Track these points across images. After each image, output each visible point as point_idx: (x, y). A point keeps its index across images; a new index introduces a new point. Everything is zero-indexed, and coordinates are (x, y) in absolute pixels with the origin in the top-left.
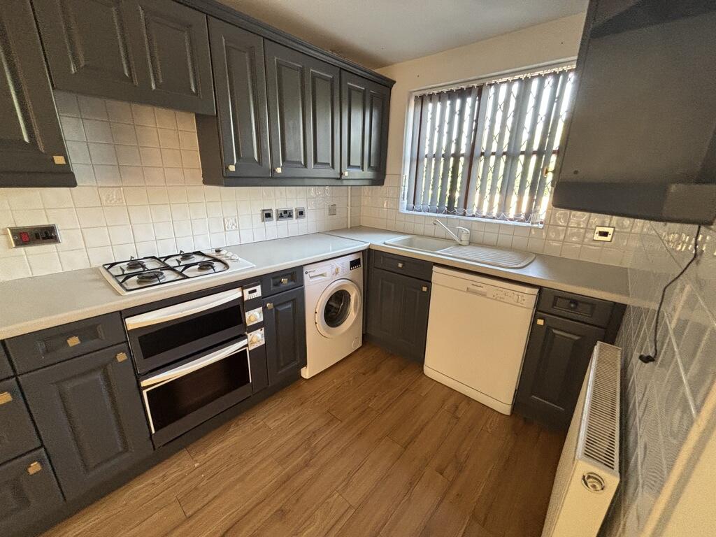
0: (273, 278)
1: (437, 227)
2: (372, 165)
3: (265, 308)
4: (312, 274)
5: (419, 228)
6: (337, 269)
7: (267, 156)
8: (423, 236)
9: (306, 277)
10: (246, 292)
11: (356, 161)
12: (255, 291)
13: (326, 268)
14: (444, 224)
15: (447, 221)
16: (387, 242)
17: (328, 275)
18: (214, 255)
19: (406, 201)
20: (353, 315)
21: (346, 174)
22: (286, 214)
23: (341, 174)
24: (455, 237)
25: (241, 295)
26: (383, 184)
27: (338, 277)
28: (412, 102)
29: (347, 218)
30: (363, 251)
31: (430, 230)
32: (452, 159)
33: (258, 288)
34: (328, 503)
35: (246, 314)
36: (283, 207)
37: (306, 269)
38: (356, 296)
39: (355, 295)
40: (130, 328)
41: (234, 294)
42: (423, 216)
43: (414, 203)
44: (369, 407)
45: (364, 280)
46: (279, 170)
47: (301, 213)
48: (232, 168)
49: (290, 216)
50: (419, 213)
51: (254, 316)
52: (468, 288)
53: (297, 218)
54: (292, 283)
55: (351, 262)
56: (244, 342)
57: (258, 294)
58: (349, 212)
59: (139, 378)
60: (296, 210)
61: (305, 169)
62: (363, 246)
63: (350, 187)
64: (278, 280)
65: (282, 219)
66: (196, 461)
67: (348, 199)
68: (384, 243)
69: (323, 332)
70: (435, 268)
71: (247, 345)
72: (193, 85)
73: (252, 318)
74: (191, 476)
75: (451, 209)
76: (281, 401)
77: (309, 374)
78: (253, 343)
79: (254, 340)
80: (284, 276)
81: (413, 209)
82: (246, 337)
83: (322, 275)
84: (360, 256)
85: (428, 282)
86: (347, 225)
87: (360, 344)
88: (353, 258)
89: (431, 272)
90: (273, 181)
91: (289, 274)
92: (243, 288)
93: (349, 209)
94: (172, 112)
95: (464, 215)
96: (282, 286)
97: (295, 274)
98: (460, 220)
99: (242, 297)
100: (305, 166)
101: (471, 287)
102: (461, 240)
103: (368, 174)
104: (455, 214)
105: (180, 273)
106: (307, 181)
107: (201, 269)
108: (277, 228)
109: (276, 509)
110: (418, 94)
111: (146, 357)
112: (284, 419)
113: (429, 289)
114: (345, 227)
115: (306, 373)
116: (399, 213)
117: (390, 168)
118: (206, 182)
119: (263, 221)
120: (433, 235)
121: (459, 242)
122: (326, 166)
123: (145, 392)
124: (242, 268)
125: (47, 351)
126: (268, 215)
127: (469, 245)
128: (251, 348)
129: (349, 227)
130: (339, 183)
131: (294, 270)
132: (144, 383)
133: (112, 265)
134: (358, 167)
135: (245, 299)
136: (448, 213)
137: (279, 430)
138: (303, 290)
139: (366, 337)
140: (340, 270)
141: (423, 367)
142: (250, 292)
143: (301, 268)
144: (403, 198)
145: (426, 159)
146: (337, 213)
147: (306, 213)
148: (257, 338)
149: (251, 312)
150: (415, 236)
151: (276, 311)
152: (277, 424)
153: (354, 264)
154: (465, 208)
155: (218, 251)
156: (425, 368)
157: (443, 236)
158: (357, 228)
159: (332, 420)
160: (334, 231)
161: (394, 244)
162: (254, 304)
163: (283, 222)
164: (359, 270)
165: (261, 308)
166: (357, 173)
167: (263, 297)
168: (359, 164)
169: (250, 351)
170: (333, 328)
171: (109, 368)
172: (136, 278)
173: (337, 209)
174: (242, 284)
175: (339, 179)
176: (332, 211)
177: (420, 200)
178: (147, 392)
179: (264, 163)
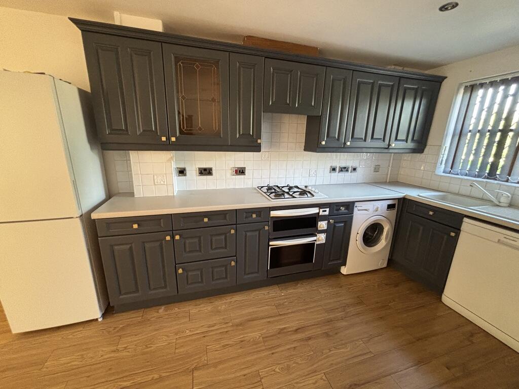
0: (336, 206)
1: (473, 189)
2: (414, 139)
3: (329, 222)
4: (360, 208)
5: (455, 188)
6: (378, 208)
7: (343, 136)
8: (458, 194)
9: (355, 209)
10: (321, 210)
11: (402, 136)
12: (325, 211)
13: (370, 206)
14: (481, 186)
15: (485, 186)
16: (421, 195)
17: (370, 210)
18: (304, 188)
19: (443, 166)
20: (383, 243)
21: (393, 145)
22: (344, 169)
23: (389, 145)
24: (493, 198)
25: (318, 212)
26: (423, 152)
27: (376, 213)
28: (462, 91)
29: (387, 175)
30: (399, 199)
31: (466, 190)
32: (499, 134)
33: (328, 210)
34: (356, 344)
35: (319, 222)
36: (343, 165)
37: (356, 204)
38: (389, 229)
39: (387, 228)
40: (271, 216)
41: (314, 211)
42: (460, 178)
43: (452, 168)
44: (388, 305)
45: (396, 220)
46: (348, 143)
47: (355, 169)
48: (323, 143)
49: (347, 171)
50: (458, 176)
51: (323, 225)
52: (499, 240)
53: (351, 172)
54: (347, 211)
55: (388, 205)
56: (314, 238)
57: (327, 213)
58: (390, 171)
59: (270, 240)
60: (352, 167)
61: (365, 143)
62: (400, 195)
63: (393, 154)
64: (338, 208)
65: (342, 172)
66: (282, 293)
67: (390, 162)
68: (418, 195)
69: (360, 247)
70: (465, 219)
71: (316, 240)
72: (313, 102)
73: (322, 226)
74: (280, 298)
75: (492, 175)
76: (327, 281)
77: (346, 272)
78: (319, 240)
79: (320, 239)
80: (343, 206)
81: (450, 172)
82: (316, 236)
83: (366, 210)
84: (396, 202)
85: (458, 230)
86: (386, 180)
87: (385, 265)
88: (390, 202)
89: (461, 222)
90: (344, 150)
91: (346, 205)
92: (320, 208)
93: (390, 169)
94: (297, 115)
95: (507, 181)
96: (340, 211)
97: (349, 206)
98: (500, 185)
99: (319, 213)
100: (365, 140)
101: (503, 239)
102: (500, 202)
103: (410, 145)
104: (496, 180)
105: (291, 195)
106: (364, 150)
107: (300, 194)
108: (338, 177)
109: (324, 332)
110: (468, 84)
111: (274, 231)
112: (328, 291)
113: (458, 235)
114: (385, 181)
115: (344, 270)
116: (435, 175)
117: (431, 140)
118: (305, 150)
119: (330, 172)
120: (468, 194)
121: (498, 203)
122: (380, 141)
123: (270, 247)
124: (321, 197)
125: (246, 218)
126: (334, 169)
127: (509, 207)
128: (317, 243)
129: (388, 181)
130: (386, 151)
131: (349, 204)
132: (271, 243)
133: (262, 187)
134: (403, 140)
135: (320, 214)
136: (488, 178)
137: (326, 295)
138: (352, 216)
139: (390, 261)
140: (379, 209)
141: (442, 295)
142: (323, 211)
143: (353, 203)
144: (441, 164)
145: (469, 134)
146: (380, 171)
147: (358, 169)
148: (321, 238)
149: (322, 222)
150: (447, 193)
151: (335, 226)
152: (325, 292)
153: (390, 207)
154: (509, 175)
155: (306, 187)
156: (443, 296)
157: (481, 196)
158: (395, 183)
159: (360, 303)
160: (375, 183)
161: (430, 197)
162: (324, 218)
163: (342, 174)
164: (394, 212)
165: (327, 222)
166: (402, 145)
167: (329, 215)
168: (404, 138)
169: (317, 245)
170: (368, 248)
171: (261, 231)
172: (274, 194)
173: (380, 169)
174: (320, 206)
175: (388, 148)
176: (377, 169)
177: (459, 166)
178: (271, 248)
179: (340, 139)
